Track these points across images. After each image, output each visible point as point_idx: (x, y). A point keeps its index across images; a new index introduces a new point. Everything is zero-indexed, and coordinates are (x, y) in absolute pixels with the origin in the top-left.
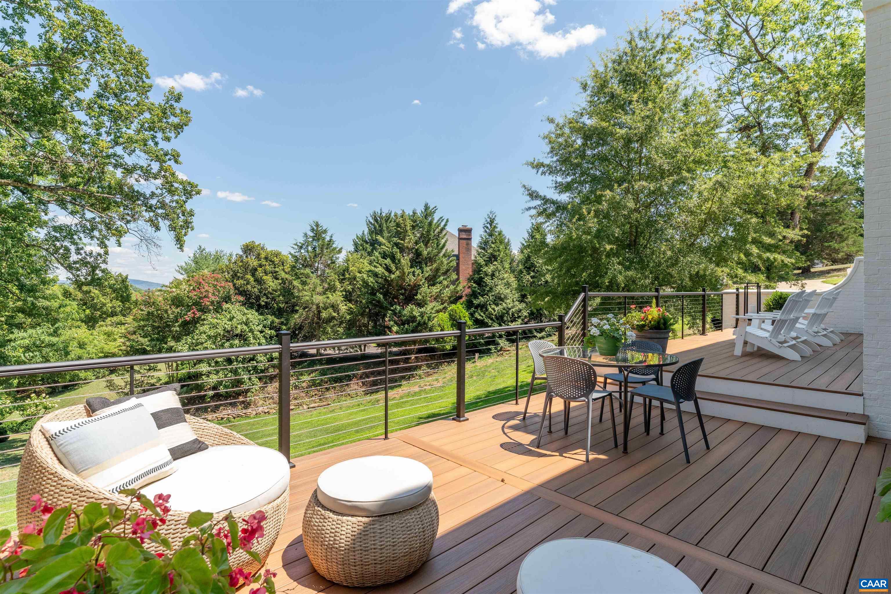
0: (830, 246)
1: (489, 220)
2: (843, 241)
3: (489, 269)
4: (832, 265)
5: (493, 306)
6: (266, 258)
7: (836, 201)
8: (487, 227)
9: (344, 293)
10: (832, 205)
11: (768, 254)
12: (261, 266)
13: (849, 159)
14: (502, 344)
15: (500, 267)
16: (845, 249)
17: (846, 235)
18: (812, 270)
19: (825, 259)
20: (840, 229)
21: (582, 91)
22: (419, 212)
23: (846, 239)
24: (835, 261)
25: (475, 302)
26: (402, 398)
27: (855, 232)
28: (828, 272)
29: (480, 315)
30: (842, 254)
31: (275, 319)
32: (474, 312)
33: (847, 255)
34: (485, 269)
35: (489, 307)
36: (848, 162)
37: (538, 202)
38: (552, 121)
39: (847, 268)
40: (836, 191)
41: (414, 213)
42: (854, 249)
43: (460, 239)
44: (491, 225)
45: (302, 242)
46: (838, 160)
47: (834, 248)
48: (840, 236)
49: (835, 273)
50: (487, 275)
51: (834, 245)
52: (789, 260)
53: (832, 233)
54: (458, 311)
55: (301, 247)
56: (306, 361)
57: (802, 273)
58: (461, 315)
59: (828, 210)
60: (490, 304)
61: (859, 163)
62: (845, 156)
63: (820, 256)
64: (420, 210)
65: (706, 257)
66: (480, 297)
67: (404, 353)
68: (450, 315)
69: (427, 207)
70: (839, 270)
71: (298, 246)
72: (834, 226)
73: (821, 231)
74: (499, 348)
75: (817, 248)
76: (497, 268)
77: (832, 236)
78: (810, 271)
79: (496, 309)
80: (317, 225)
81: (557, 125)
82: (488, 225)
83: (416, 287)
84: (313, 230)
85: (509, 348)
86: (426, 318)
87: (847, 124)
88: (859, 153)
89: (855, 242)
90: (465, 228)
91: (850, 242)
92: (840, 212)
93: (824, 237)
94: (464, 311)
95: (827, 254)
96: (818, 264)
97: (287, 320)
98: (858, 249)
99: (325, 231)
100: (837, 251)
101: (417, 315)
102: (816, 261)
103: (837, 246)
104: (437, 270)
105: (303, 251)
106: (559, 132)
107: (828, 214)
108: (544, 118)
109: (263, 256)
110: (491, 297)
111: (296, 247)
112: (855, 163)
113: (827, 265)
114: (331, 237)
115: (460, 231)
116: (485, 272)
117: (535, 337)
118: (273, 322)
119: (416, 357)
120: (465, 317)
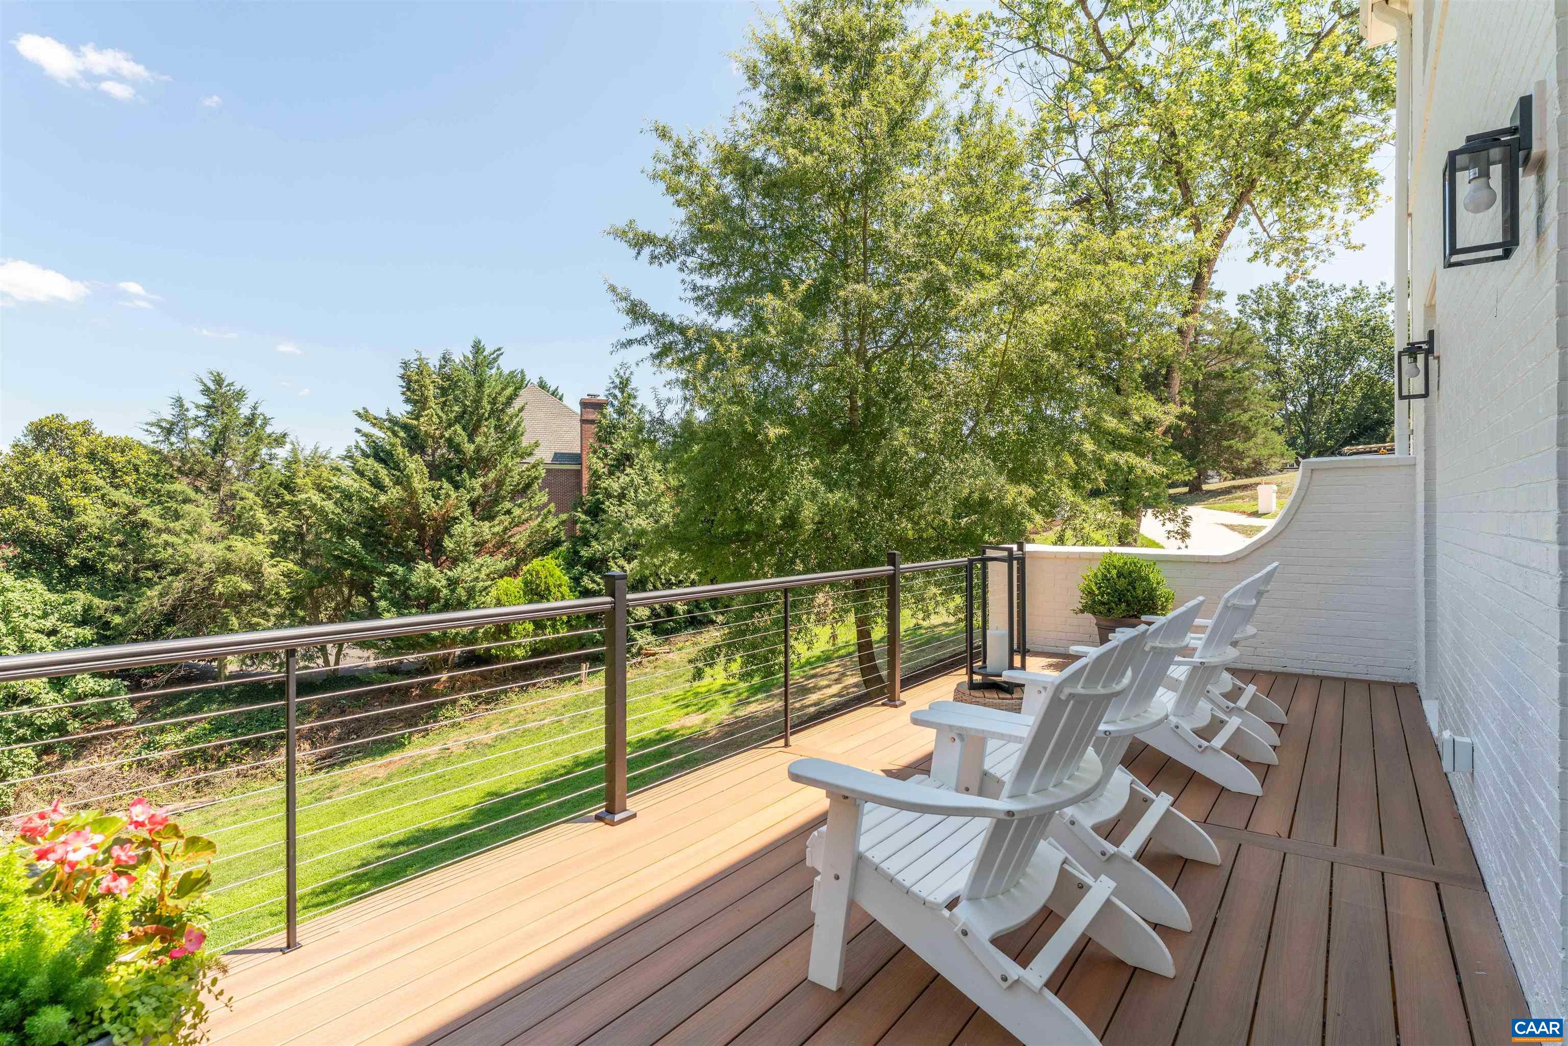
0: (1231, 447)
1: (617, 381)
2: (1249, 439)
3: (615, 486)
4: (1234, 479)
5: (622, 562)
6: (92, 456)
7: (1238, 371)
8: (615, 397)
9: (276, 537)
10: (1233, 377)
11: (1114, 455)
12: (71, 474)
13: (1254, 307)
14: (641, 642)
15: (638, 480)
16: (1253, 452)
17: (1253, 429)
18: (1205, 487)
19: (1225, 469)
20: (1245, 417)
21: (748, 84)
22: (457, 358)
23: (1254, 435)
24: (1237, 473)
25: (582, 553)
26: (389, 778)
27: (1266, 424)
28: (1227, 491)
29: (594, 581)
30: (1248, 460)
31: (97, 601)
32: (582, 574)
33: (1255, 462)
34: (605, 483)
35: (611, 563)
36: (1254, 312)
37: (645, 329)
38: (664, 134)
39: (1258, 484)
40: (1238, 355)
41: (446, 359)
42: (1265, 452)
43: (583, 421)
44: (622, 392)
45: (170, 418)
46: (1240, 307)
47: (1237, 451)
48: (1245, 429)
49: (1239, 494)
50: (609, 496)
51: (1237, 444)
52: (1155, 467)
53: (1233, 424)
54: (542, 575)
55: (169, 432)
56: (189, 693)
57: (1190, 492)
58: (551, 581)
59: (1227, 384)
60: (614, 558)
61: (1269, 314)
62: (1250, 302)
63: (1216, 465)
64: (460, 353)
65: (994, 460)
66: (594, 543)
67: (422, 669)
68: (526, 583)
69: (477, 348)
70: (1245, 487)
71: (161, 427)
72: (1237, 411)
73: (1217, 421)
74: (634, 650)
75: (1212, 450)
76: (632, 481)
77: (1234, 429)
78: (1201, 490)
79: (628, 567)
80: (219, 381)
81: (678, 145)
82: (617, 392)
83: (446, 524)
84: (207, 391)
85: (657, 649)
86: (461, 592)
87: (1257, 215)
88: (1269, 298)
89: (1266, 440)
90: (594, 400)
91: (1259, 440)
92: (1245, 389)
93: (1221, 432)
94: (558, 572)
95: (1225, 460)
96: (1212, 477)
97: (131, 602)
98: (1272, 452)
99: (240, 396)
100: (1240, 455)
101: (439, 585)
102: (1210, 473)
103: (1240, 446)
104: (500, 483)
105: (173, 439)
106: (680, 161)
107: (1228, 392)
108: (647, 127)
109: (82, 450)
110: (616, 543)
111: (158, 431)
112: (1263, 314)
113: (1225, 479)
114: (255, 408)
115: (584, 405)
116: (606, 489)
117: (712, 622)
118: (87, 609)
119: (450, 677)
120: (560, 586)
